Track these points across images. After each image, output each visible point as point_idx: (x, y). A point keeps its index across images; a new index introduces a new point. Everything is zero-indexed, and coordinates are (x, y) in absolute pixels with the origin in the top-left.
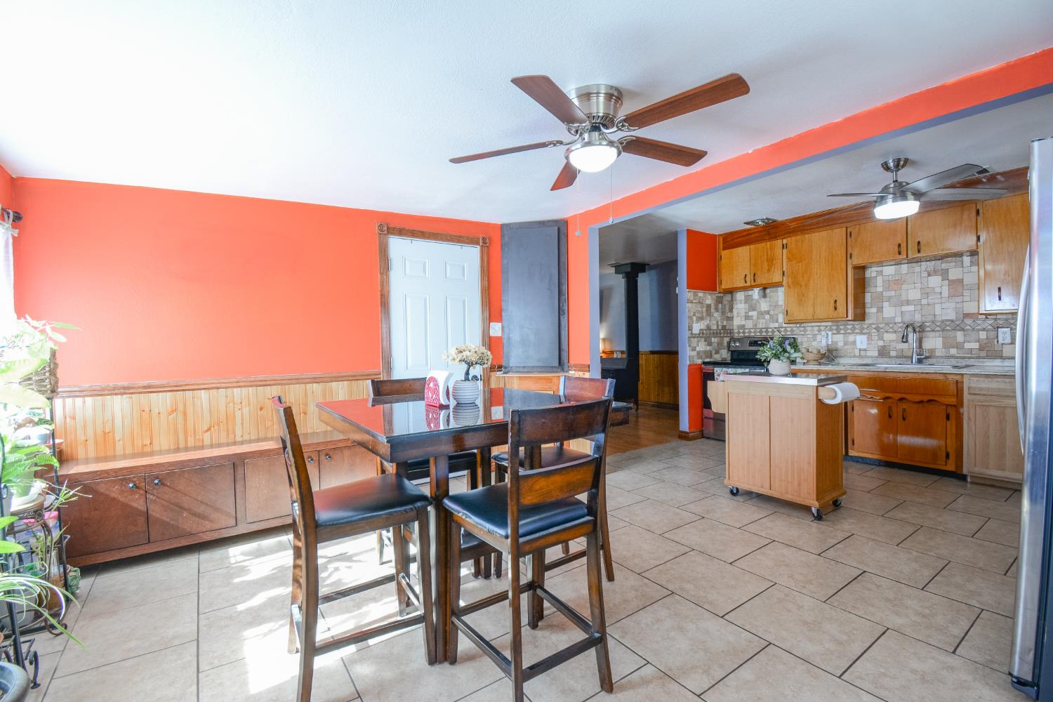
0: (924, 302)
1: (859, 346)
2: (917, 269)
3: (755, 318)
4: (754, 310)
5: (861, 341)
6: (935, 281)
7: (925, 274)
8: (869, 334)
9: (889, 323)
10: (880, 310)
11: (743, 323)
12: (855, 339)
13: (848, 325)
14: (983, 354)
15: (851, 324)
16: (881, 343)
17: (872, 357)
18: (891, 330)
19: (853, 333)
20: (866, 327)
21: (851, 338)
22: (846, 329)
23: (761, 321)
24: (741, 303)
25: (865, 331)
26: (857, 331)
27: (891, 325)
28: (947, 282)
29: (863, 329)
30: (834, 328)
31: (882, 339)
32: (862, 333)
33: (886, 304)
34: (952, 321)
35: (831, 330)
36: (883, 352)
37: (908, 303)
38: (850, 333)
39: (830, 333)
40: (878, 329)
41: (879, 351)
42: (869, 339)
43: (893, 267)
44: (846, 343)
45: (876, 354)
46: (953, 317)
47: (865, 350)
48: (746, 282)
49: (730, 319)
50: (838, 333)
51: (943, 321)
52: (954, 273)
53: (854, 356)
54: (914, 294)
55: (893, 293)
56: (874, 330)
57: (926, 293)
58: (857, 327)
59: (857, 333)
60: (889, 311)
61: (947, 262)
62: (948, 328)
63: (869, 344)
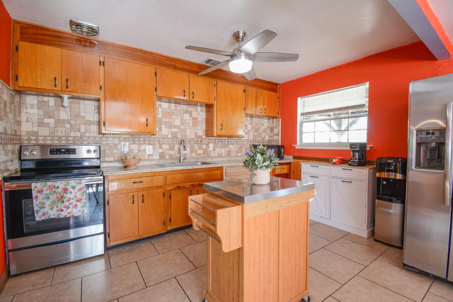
0: (182, 127)
1: (148, 152)
2: (179, 108)
3: (52, 125)
4: (50, 117)
5: (149, 149)
6: (186, 116)
7: (182, 112)
8: (154, 145)
9: (165, 137)
10: (160, 129)
11: (36, 129)
12: (145, 148)
13: (141, 138)
14: (204, 156)
15: (142, 138)
16: (161, 151)
17: (156, 160)
18: (166, 142)
19: (144, 143)
20: (152, 140)
21: (143, 147)
22: (139, 141)
23: (60, 129)
24: (32, 108)
25: (152, 143)
26: (147, 142)
27: (166, 140)
28: (191, 118)
29: (150, 141)
30: (131, 139)
31: (161, 148)
32: (150, 144)
33: (163, 126)
34: (194, 139)
35: (128, 141)
36: (162, 156)
37: (175, 127)
38: (142, 144)
39: (127, 143)
40: (159, 141)
41: (160, 155)
42: (154, 148)
43: (167, 103)
44: (139, 151)
45: (158, 157)
46: (193, 136)
47: (151, 155)
48: (55, 86)
49: (19, 123)
50: (134, 143)
51: (190, 139)
52: (194, 115)
53: (145, 160)
54: (177, 123)
55: (167, 120)
56: (157, 142)
57: (183, 122)
58: (147, 140)
59: (147, 144)
60: (165, 131)
61: (191, 107)
62: (192, 142)
63: (153, 151)
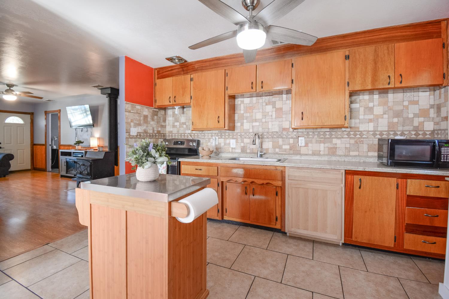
0: (264, 120)
1: (232, 146)
2: (261, 101)
3: (178, 127)
4: (177, 121)
5: (233, 143)
6: (269, 108)
7: (264, 104)
8: (236, 139)
9: (247, 132)
10: (242, 124)
11: (171, 129)
12: (230, 142)
13: (226, 133)
14: (291, 152)
15: (227, 133)
16: (242, 145)
17: (238, 153)
18: (247, 137)
19: (229, 138)
20: (235, 134)
21: (228, 141)
22: (225, 136)
23: (182, 129)
24: (170, 117)
25: (235, 137)
26: (231, 137)
27: (247, 134)
28: (274, 109)
29: (233, 135)
30: (219, 134)
31: (243, 142)
32: (233, 138)
33: (245, 121)
34: (277, 132)
35: (218, 136)
36: (244, 150)
37: (256, 121)
38: (227, 138)
39: (217, 138)
40: (241, 136)
41: (241, 149)
42: (237, 142)
43: (249, 98)
44: (225, 144)
45: (240, 151)
46: (277, 129)
47: (234, 148)
48: (170, 102)
49: (164, 127)
50: (221, 138)
51: (272, 132)
52: (279, 105)
53: (229, 152)
54: (259, 116)
55: (248, 115)
56: (239, 137)
57: (265, 115)
58: (231, 134)
59: (231, 138)
60: (247, 126)
61: (274, 97)
62: (275, 136)
63: (236, 145)
